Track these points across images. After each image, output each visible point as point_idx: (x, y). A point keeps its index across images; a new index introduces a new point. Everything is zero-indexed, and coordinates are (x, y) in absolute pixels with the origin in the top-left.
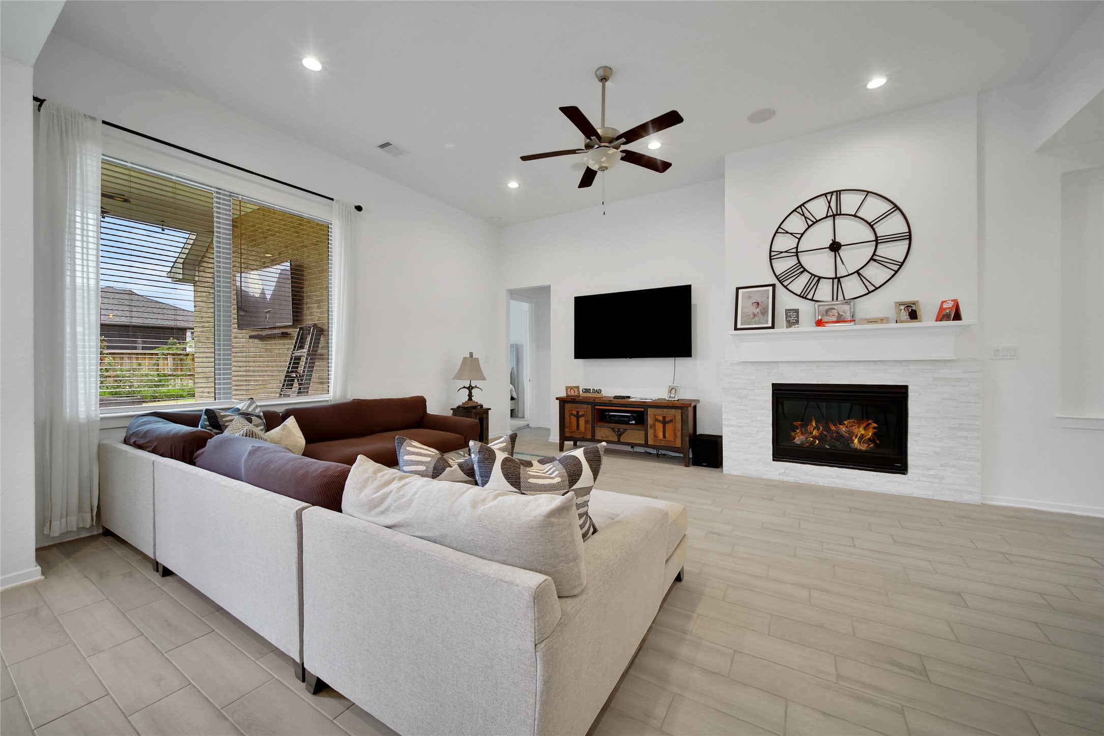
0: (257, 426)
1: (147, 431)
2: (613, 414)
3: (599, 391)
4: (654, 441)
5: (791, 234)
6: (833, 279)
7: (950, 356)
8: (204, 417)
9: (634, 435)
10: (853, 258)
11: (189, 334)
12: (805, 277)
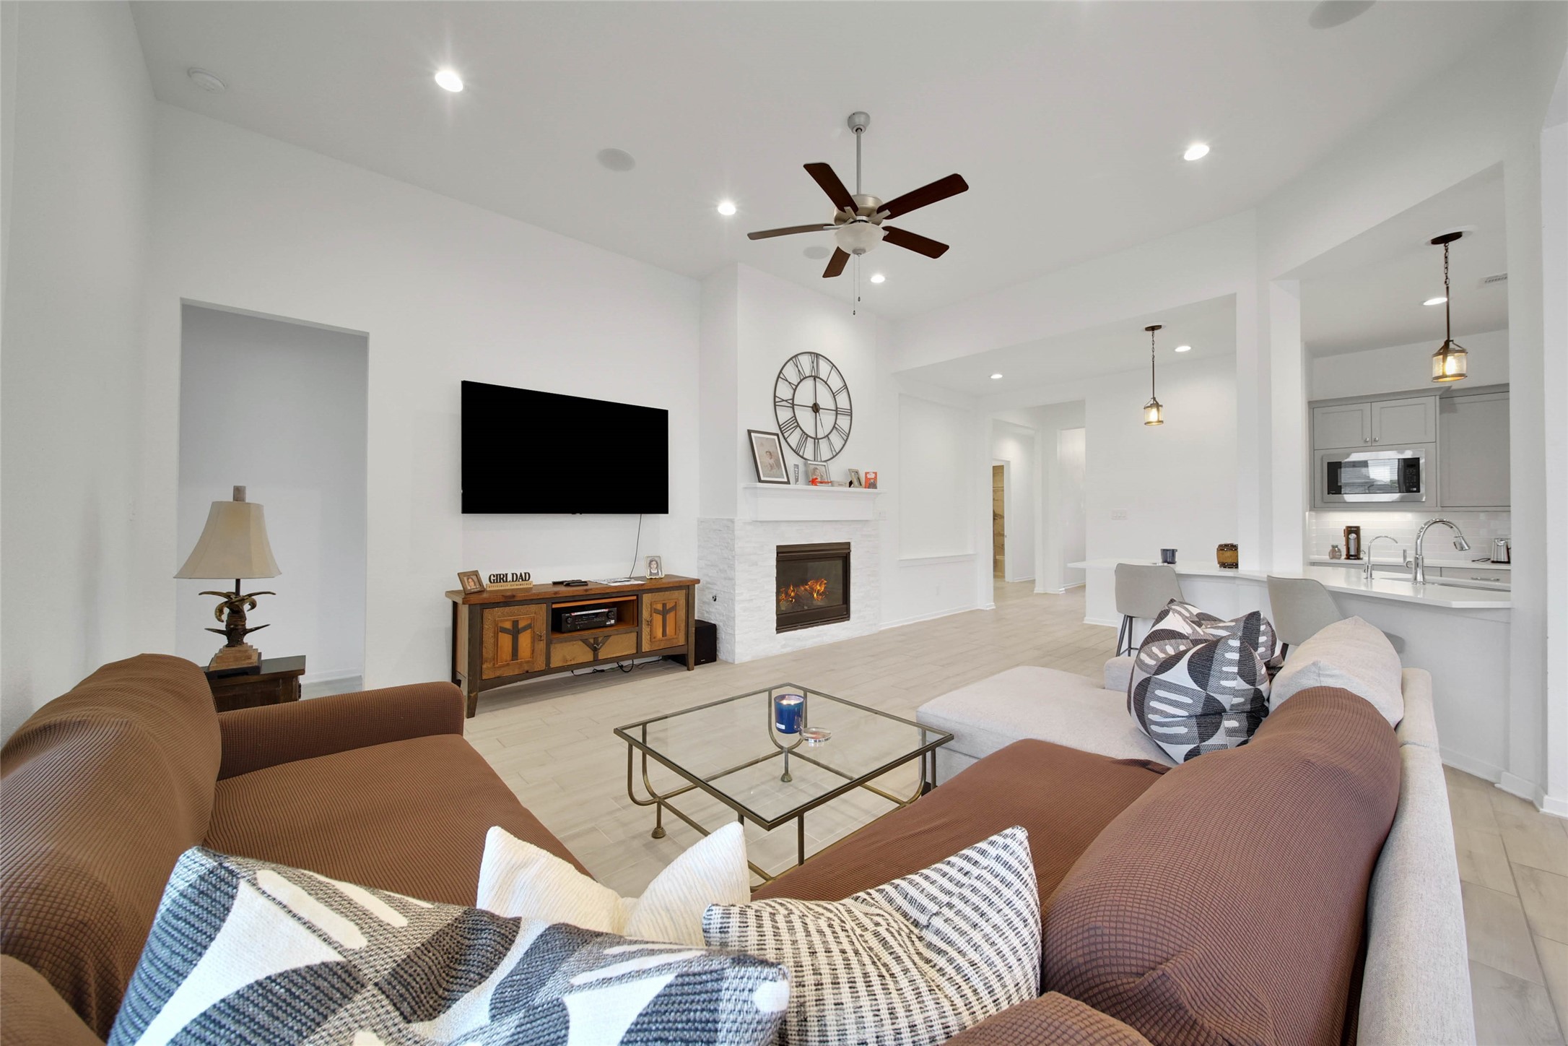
2: (579, 613)
3: (525, 577)
4: (651, 645)
5: (789, 383)
6: (813, 438)
9: (619, 644)
10: (825, 422)
12: (798, 431)
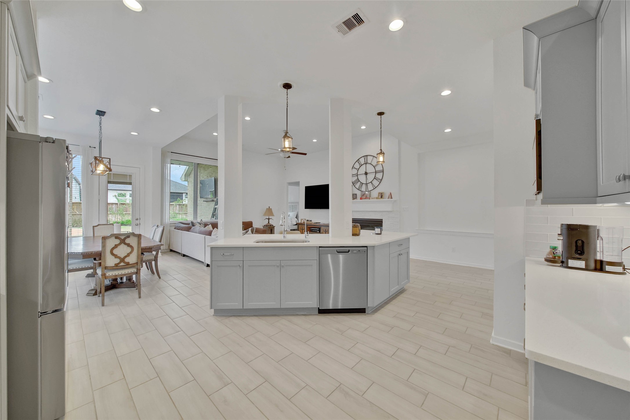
0: (202, 226)
1: (180, 226)
3: (311, 221)
5: (356, 169)
6: (365, 184)
7: (390, 209)
8: (191, 223)
10: (371, 177)
11: (184, 195)
12: (359, 183)
